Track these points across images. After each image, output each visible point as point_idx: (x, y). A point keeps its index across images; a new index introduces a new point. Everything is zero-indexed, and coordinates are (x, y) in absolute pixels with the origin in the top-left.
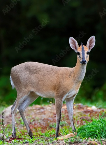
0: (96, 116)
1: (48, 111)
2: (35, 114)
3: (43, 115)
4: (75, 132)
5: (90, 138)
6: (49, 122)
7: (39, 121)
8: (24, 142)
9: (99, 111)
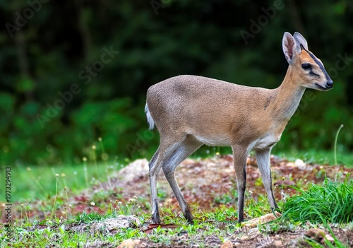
0: (305, 180)
1: (209, 170)
2: (185, 176)
3: (200, 179)
4: (276, 212)
5: (308, 222)
6: (213, 191)
7: (194, 191)
8: (179, 232)
9: (311, 168)
